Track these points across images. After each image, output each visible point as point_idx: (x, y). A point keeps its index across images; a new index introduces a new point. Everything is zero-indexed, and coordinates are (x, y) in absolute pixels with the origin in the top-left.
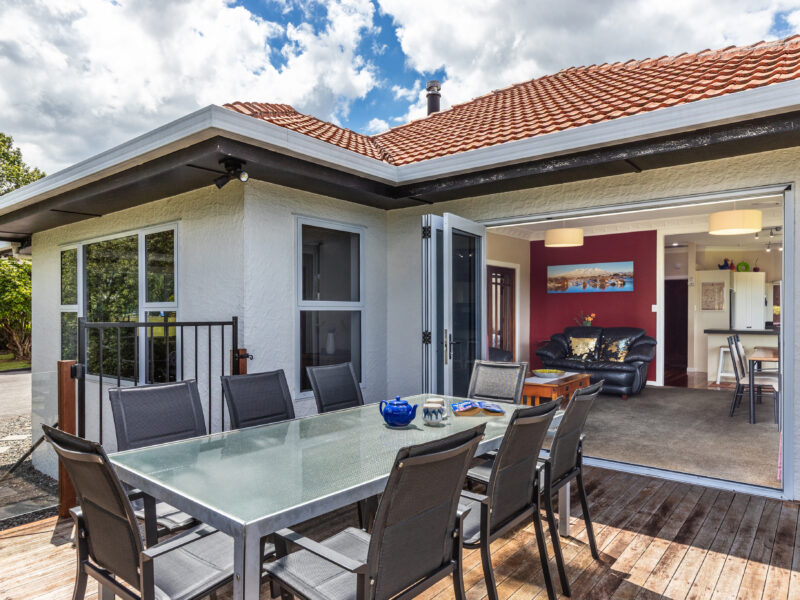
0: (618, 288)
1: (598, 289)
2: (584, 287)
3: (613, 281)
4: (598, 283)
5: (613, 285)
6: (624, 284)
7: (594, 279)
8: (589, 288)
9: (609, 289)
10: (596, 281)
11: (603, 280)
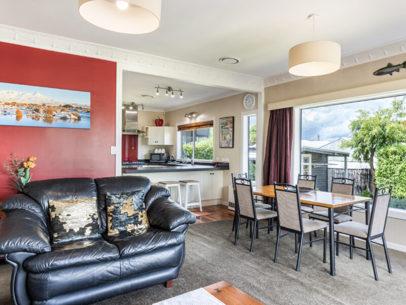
0: (70, 124)
1: (41, 123)
2: (18, 118)
3: (63, 114)
4: (42, 114)
5: (64, 118)
6: (79, 119)
7: (35, 109)
8: (26, 120)
9: (57, 123)
10: (37, 111)
11: (49, 111)
